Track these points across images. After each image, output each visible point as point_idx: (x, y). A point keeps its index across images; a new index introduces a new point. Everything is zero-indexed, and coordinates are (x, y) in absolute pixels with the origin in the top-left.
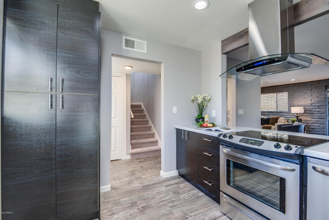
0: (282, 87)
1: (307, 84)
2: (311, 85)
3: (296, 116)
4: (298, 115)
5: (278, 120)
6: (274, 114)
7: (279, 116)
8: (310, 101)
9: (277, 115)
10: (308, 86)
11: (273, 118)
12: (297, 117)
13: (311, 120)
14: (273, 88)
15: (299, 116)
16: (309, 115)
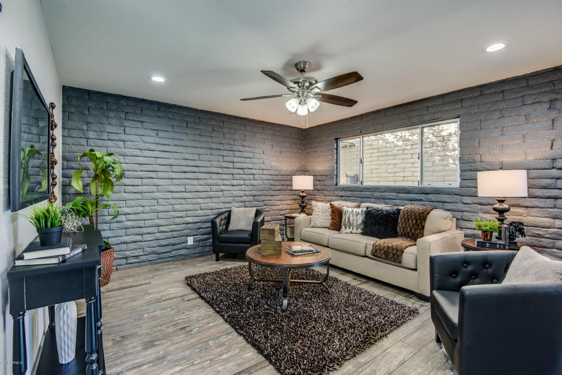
0: (440, 102)
1: (532, 82)
2: (552, 82)
3: (495, 209)
4: (505, 206)
5: (425, 219)
6: (412, 196)
7: (428, 205)
8: (548, 149)
9: (421, 200)
10: (537, 91)
11: (410, 214)
12: (501, 212)
13: (548, 225)
14: (409, 108)
15: (507, 210)
16: (541, 205)
